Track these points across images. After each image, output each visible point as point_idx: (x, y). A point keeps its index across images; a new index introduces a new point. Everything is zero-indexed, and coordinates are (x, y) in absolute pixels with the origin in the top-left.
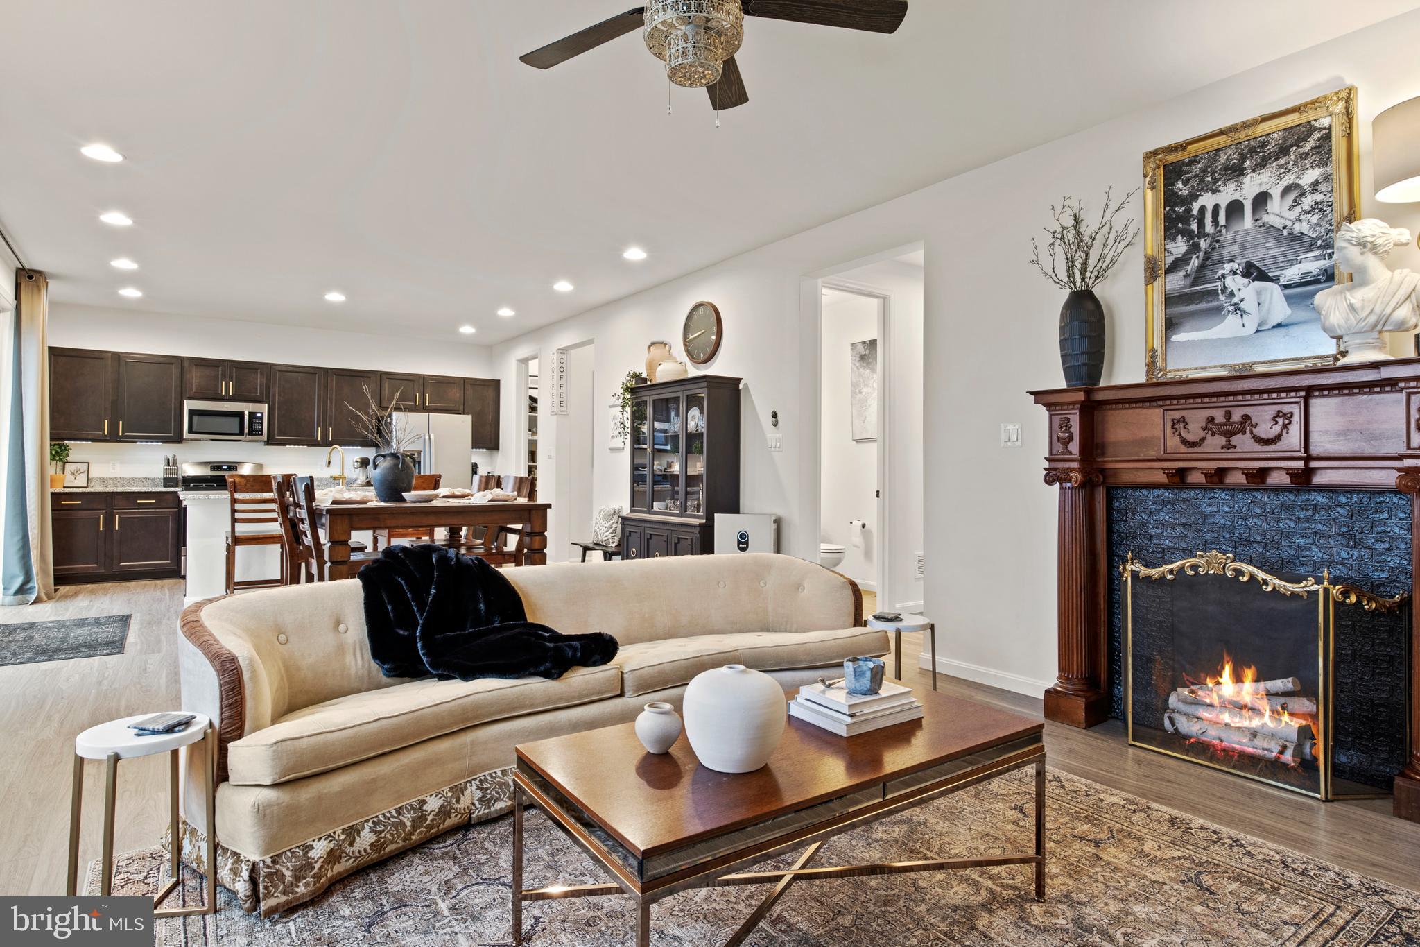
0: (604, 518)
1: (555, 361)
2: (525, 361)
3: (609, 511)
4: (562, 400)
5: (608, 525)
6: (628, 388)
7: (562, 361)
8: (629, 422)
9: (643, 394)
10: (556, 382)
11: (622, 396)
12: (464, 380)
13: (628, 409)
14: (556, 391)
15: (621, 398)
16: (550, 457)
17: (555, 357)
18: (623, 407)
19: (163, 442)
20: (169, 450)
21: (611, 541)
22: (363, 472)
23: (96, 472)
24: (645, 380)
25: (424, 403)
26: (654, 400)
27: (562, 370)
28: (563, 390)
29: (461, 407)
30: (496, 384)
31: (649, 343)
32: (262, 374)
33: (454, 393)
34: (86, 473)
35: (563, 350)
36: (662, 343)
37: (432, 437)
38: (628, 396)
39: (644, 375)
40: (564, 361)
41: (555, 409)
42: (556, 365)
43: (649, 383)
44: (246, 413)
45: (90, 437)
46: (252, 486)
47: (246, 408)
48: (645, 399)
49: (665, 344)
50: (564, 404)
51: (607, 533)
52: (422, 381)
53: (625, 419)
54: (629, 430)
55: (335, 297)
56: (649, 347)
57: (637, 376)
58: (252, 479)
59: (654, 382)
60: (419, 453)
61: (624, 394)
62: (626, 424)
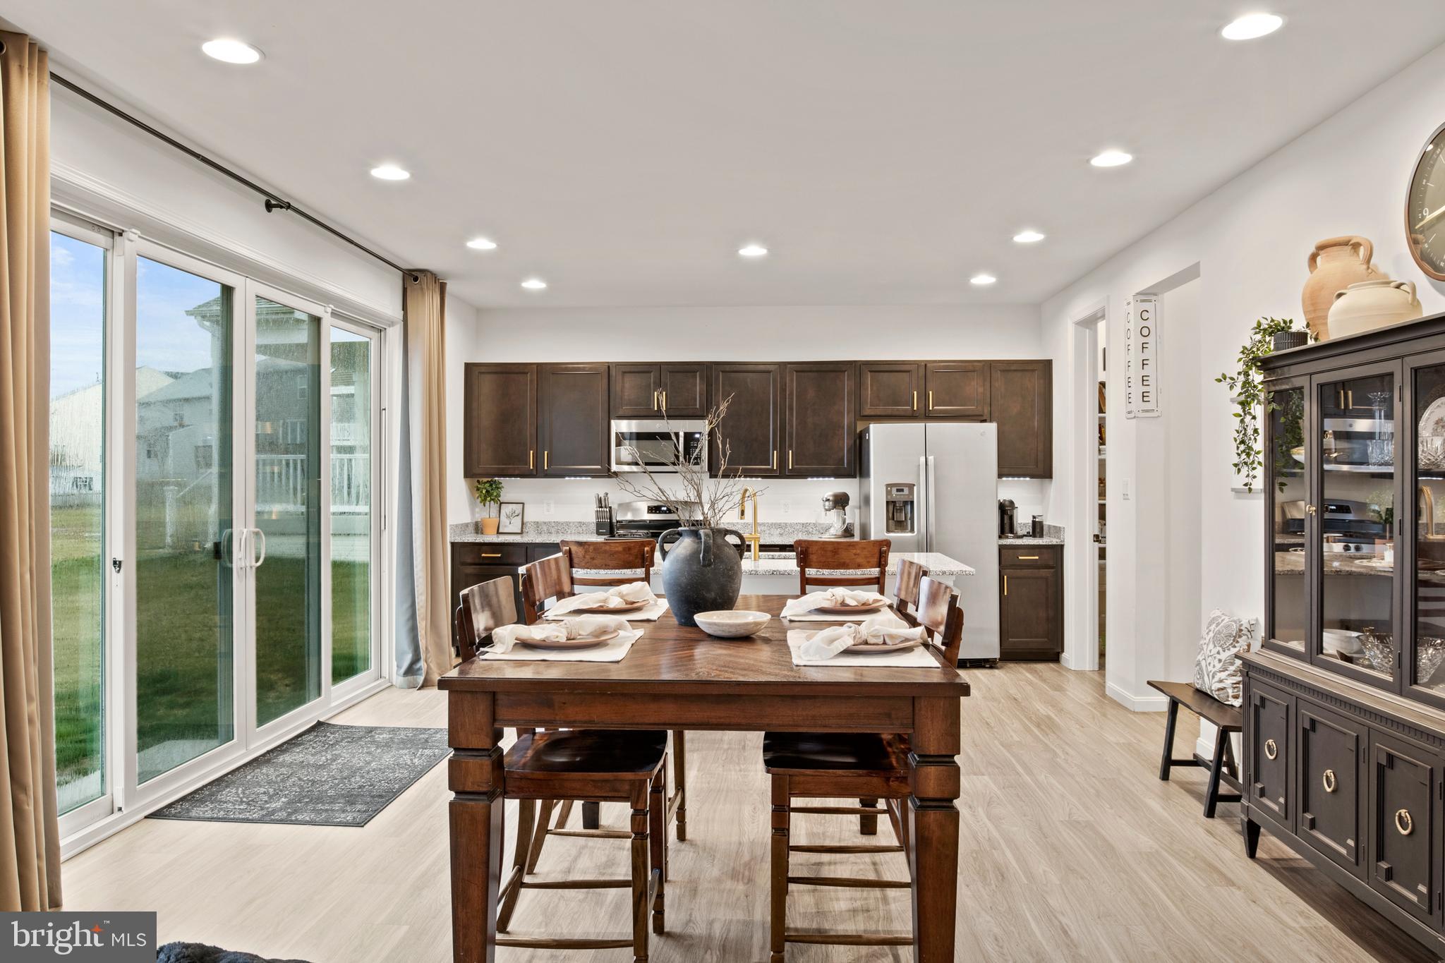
0: (1216, 640)
1: (1131, 317)
2: (1090, 323)
3: (1227, 627)
4: (1146, 389)
5: (1224, 656)
6: (1255, 360)
7: (1145, 315)
8: (1261, 438)
9: (1295, 370)
10: (1135, 356)
11: (1242, 378)
12: (991, 365)
13: (1258, 410)
14: (1136, 373)
15: (1239, 384)
16: (1125, 496)
17: (1131, 308)
18: (1243, 404)
19: (593, 477)
20: (600, 487)
21: (1230, 691)
22: (838, 515)
23: (532, 515)
24: (1302, 337)
25: (926, 405)
26: (1321, 386)
27: (1145, 332)
28: (1148, 370)
29: (986, 411)
30: (1047, 365)
31: (1312, 249)
32: (701, 378)
33: (975, 388)
34: (520, 516)
35: (1147, 295)
36: (1345, 243)
37: (931, 458)
38: (1257, 377)
39: (1298, 326)
40: (1151, 315)
41: (1132, 407)
42: (1134, 324)
43: (1311, 343)
44: (682, 434)
45: (517, 472)
46: (593, 559)
47: (681, 427)
48: (1297, 382)
49: (1356, 246)
50: (1152, 397)
51: (1223, 675)
52: (923, 371)
53: (1250, 431)
54: (1261, 457)
55: (753, 251)
56: (1313, 258)
57: (1279, 330)
58: (592, 548)
59: (1323, 340)
60: (911, 486)
61: (1247, 374)
62: (1252, 443)
